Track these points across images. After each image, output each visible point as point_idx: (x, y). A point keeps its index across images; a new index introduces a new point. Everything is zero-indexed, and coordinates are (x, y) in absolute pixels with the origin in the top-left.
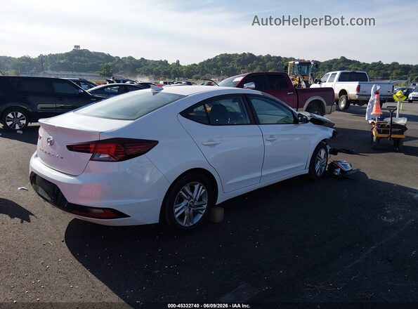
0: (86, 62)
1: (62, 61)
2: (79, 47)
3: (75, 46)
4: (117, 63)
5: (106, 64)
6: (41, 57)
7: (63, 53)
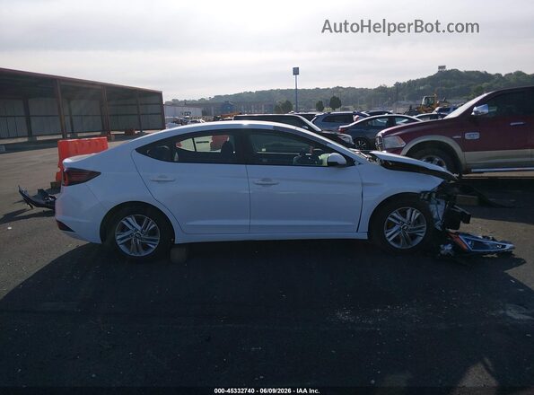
0: (454, 85)
1: (422, 88)
2: (444, 67)
3: (440, 67)
4: (496, 83)
5: (479, 85)
6: (398, 85)
7: (426, 77)
